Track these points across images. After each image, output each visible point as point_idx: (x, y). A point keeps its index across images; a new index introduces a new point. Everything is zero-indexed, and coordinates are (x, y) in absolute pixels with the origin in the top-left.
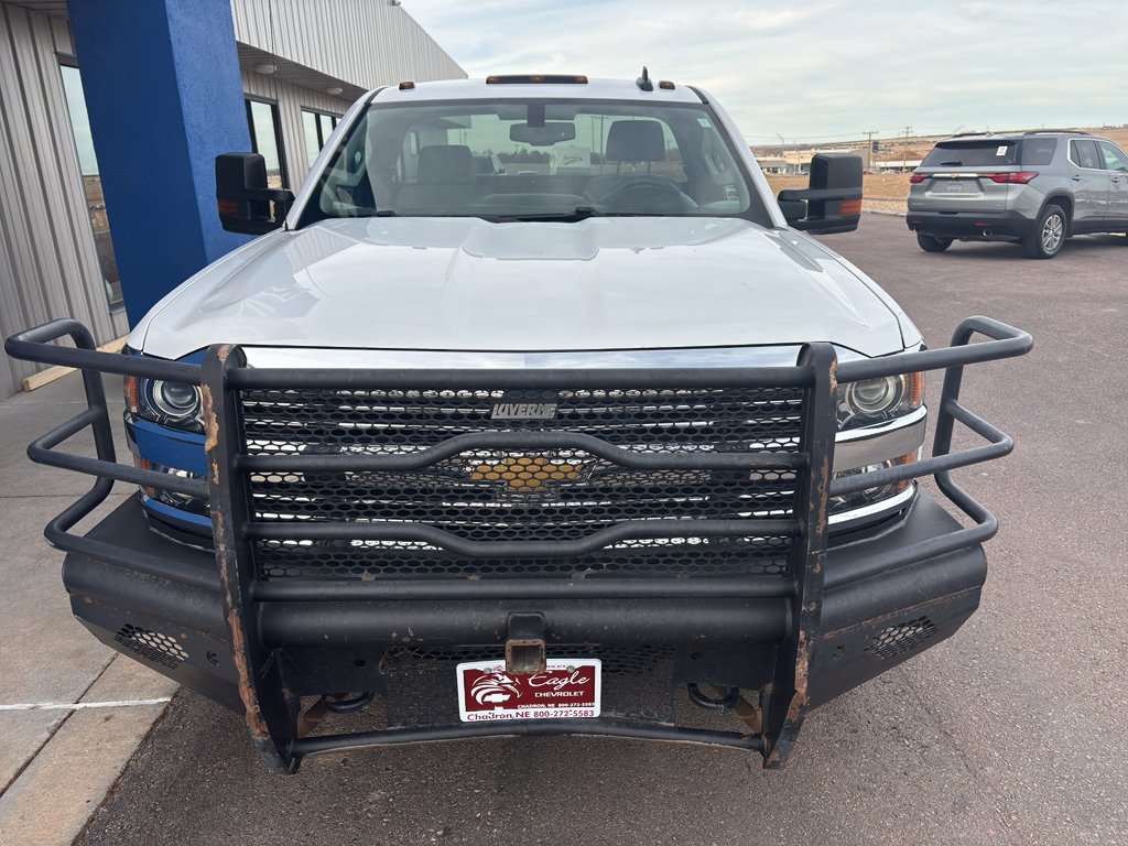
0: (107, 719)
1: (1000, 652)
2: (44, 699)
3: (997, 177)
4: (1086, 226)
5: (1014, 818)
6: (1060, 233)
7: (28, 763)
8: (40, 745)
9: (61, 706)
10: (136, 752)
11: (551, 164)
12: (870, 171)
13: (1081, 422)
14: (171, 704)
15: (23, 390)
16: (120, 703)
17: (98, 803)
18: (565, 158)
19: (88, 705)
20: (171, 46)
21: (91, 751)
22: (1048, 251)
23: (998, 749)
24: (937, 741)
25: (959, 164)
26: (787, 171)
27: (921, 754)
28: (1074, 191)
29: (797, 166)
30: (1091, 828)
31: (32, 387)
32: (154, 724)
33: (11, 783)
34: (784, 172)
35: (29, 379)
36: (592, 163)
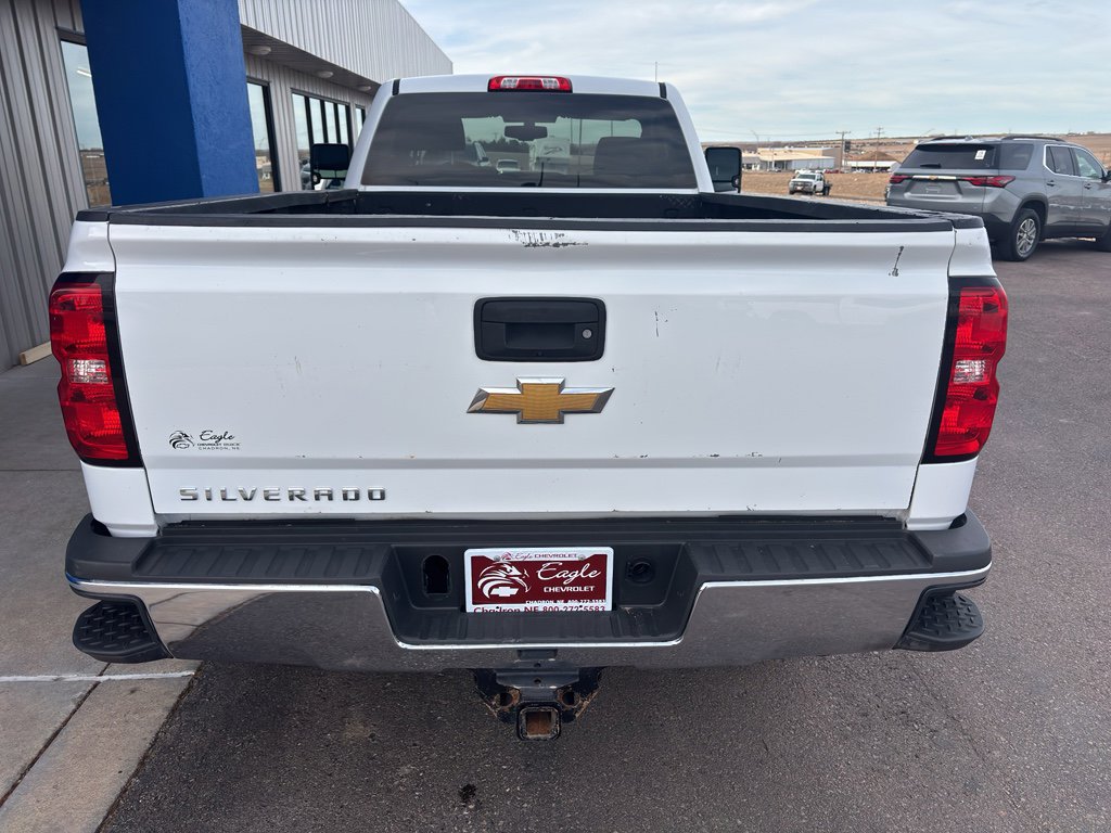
0: (133, 692)
1: (1000, 642)
2: (67, 672)
3: (976, 181)
4: (1058, 231)
5: (1023, 799)
6: (1033, 237)
7: (56, 734)
8: (67, 716)
9: (85, 678)
10: (164, 724)
11: (531, 153)
12: (842, 170)
13: (1064, 421)
14: (195, 677)
15: (20, 364)
16: (144, 676)
17: (130, 773)
18: (545, 148)
19: (112, 677)
20: (179, 25)
21: (119, 723)
22: (1022, 254)
23: (1004, 735)
24: (945, 726)
25: (938, 167)
26: (761, 168)
27: (931, 737)
28: (1048, 196)
29: (771, 163)
30: (1097, 810)
31: (29, 360)
32: (180, 696)
33: (41, 753)
34: (758, 168)
35: (26, 353)
36: (571, 153)
